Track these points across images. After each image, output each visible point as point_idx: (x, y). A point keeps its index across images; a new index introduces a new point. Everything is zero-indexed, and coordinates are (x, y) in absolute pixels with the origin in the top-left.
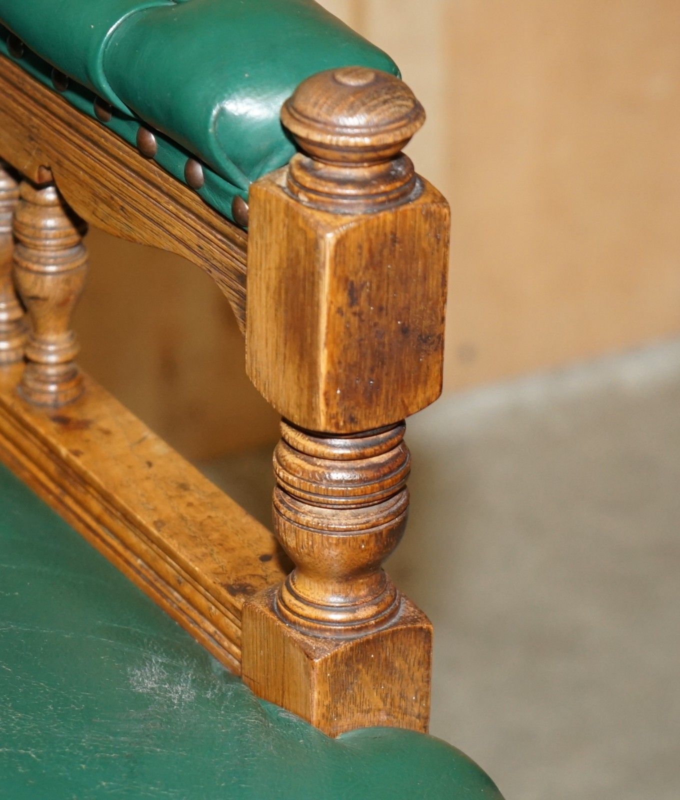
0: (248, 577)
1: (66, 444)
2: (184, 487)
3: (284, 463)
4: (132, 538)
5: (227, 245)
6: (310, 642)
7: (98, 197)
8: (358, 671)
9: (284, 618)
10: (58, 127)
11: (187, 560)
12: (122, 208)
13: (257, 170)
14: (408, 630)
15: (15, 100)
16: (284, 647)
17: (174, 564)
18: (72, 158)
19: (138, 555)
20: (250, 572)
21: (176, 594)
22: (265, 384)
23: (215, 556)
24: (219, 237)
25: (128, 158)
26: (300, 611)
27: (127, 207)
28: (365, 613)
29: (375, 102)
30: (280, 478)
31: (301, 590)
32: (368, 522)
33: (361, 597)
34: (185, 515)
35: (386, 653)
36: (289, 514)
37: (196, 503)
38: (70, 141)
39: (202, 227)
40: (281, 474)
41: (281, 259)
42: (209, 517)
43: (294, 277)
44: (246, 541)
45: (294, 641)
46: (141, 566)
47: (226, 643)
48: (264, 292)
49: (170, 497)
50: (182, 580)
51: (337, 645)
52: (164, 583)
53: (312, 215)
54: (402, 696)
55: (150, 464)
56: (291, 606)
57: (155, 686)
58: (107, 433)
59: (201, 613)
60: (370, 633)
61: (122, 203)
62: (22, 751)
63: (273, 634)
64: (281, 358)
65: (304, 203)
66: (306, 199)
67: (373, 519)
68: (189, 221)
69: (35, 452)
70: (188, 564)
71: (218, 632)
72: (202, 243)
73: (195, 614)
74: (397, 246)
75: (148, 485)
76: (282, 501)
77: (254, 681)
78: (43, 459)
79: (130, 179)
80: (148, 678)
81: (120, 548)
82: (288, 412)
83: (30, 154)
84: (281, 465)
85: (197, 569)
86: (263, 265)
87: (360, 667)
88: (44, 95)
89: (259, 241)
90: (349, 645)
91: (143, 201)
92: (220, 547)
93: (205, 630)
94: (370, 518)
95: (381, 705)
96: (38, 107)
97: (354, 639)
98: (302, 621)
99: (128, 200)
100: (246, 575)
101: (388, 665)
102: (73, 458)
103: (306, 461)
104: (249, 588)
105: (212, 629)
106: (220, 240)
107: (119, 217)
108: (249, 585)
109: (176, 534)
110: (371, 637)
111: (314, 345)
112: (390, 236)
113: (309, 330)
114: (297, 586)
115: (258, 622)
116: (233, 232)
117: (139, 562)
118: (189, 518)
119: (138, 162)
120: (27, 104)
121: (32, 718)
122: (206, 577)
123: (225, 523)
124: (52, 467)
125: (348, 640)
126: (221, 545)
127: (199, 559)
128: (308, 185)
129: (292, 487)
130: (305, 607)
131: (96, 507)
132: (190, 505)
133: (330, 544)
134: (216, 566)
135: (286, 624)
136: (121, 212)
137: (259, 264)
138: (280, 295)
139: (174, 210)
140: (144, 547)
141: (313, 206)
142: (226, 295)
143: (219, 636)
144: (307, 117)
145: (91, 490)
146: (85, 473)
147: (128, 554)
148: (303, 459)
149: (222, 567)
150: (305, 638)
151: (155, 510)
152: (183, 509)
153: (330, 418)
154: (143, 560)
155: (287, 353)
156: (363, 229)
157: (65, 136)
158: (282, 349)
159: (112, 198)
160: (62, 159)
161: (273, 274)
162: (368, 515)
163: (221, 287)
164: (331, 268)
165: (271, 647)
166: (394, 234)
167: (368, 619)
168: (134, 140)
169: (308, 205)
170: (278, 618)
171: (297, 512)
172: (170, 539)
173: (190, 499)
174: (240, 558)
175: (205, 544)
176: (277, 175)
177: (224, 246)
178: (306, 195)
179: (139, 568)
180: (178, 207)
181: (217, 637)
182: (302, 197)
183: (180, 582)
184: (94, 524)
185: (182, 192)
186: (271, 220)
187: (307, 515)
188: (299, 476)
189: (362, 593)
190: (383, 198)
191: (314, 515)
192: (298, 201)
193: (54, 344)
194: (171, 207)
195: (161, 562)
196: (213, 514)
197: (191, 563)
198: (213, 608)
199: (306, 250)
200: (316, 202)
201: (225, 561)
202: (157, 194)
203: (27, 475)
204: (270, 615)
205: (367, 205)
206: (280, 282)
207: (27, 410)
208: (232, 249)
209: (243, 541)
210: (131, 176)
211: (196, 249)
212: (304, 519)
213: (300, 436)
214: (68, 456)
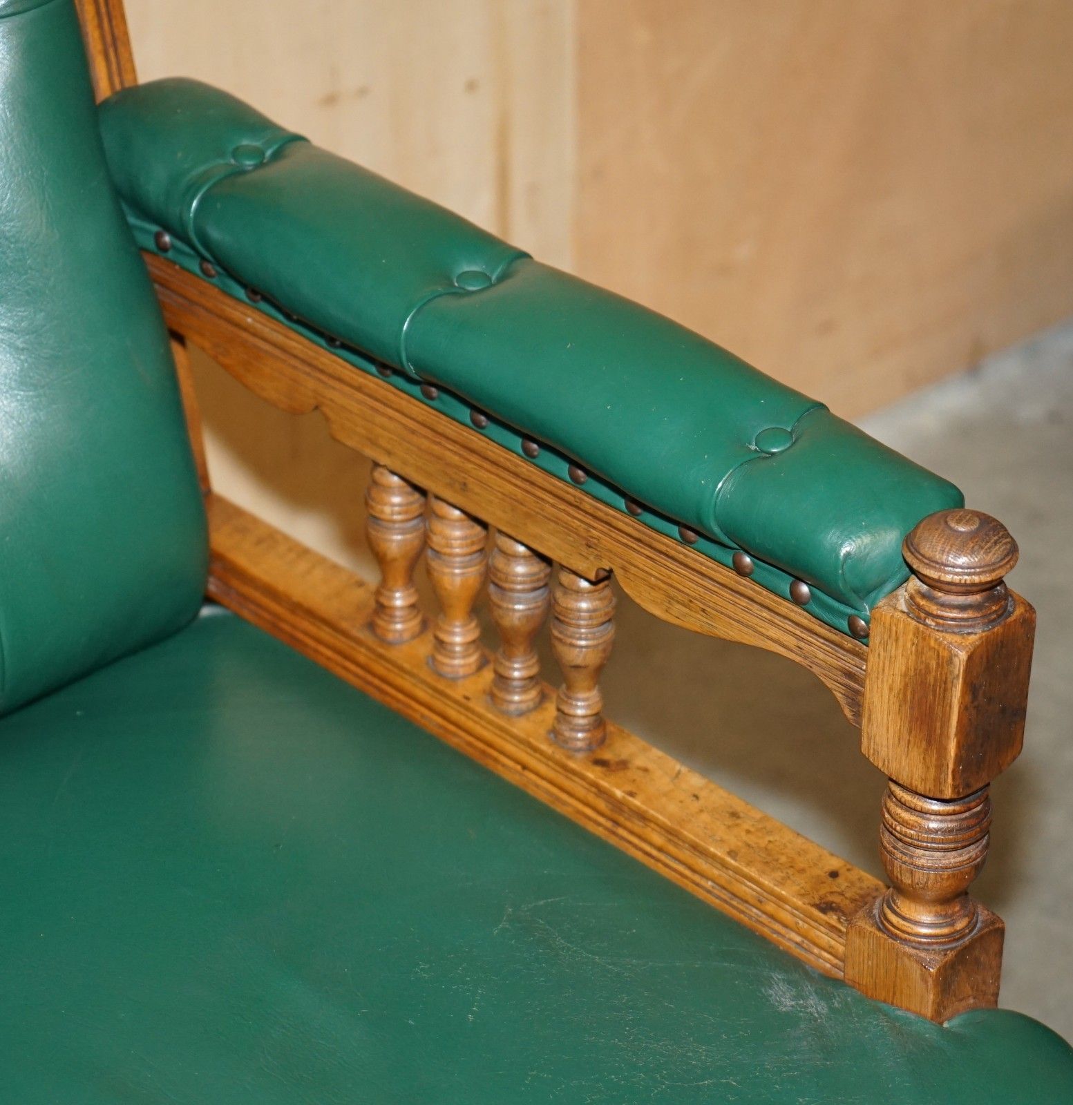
0: (828, 895)
1: (618, 787)
2: (734, 815)
3: (901, 820)
4: (702, 864)
5: (831, 648)
6: (923, 955)
7: (673, 599)
8: (959, 970)
9: (894, 937)
10: (624, 541)
11: (771, 885)
12: (703, 610)
13: (873, 595)
14: (990, 932)
15: (569, 514)
16: (897, 960)
17: (754, 887)
18: (641, 566)
19: (708, 878)
20: (828, 890)
21: (754, 910)
22: (884, 761)
23: (792, 877)
24: (822, 641)
25: (713, 573)
26: (909, 930)
27: (709, 609)
28: (961, 924)
29: (989, 545)
30: (897, 832)
31: (907, 913)
32: (970, 858)
33: (956, 913)
34: (750, 843)
35: (977, 952)
36: (906, 858)
37: (752, 829)
38: (638, 552)
39: (802, 632)
40: (898, 828)
41: (907, 668)
42: (770, 842)
43: (923, 683)
44: (810, 861)
45: (910, 956)
46: (713, 887)
47: (816, 950)
48: (886, 691)
49: (729, 827)
50: (764, 900)
51: (945, 955)
52: (739, 901)
53: (944, 638)
54: (984, 982)
55: (696, 797)
56: (900, 927)
57: (793, 1003)
58: (646, 770)
59: (785, 926)
60: (966, 939)
61: (702, 606)
62: (724, 1081)
63: (884, 949)
64: (904, 743)
65: (932, 627)
66: (933, 624)
67: (973, 854)
68: (787, 626)
69: (581, 791)
70: (773, 889)
71: (806, 941)
72: (802, 644)
73: (777, 927)
74: (1004, 650)
75: (705, 817)
76: (895, 848)
77: (859, 984)
78: (591, 798)
79: (715, 589)
80: (782, 996)
81: (687, 873)
82: (911, 784)
83: (588, 559)
84: (897, 821)
85: (783, 892)
86: (887, 671)
87: (960, 967)
88: (607, 514)
89: (882, 653)
90: (953, 953)
91: (730, 607)
92: (792, 869)
93: (790, 940)
94: (971, 854)
95: (970, 993)
96: (600, 523)
97: (956, 947)
98: (912, 938)
99: (711, 604)
100: (825, 894)
101: (977, 962)
102: (630, 799)
103: (921, 817)
104: (834, 905)
105: (798, 939)
106: (822, 643)
107: (699, 616)
108: (833, 902)
109: (751, 862)
110: (967, 943)
111: (944, 735)
112: (1000, 644)
113: (938, 724)
114: (902, 909)
115: (866, 940)
116: (840, 640)
117: (710, 883)
118: (753, 845)
119: (726, 577)
120: (585, 519)
121: (715, 1048)
122: (795, 900)
123: (785, 846)
124: (602, 805)
125: (952, 949)
126: (792, 867)
127: (781, 883)
128: (935, 613)
129: (911, 838)
130: (913, 926)
131: (658, 839)
132: (748, 832)
133: (942, 879)
134: (798, 888)
135: (897, 941)
136: (702, 613)
137: (881, 670)
138: (905, 695)
139: (768, 617)
140: (716, 872)
141: (941, 629)
142: (829, 686)
143: (807, 945)
144: (937, 563)
145: (652, 825)
146: (646, 812)
147: (697, 878)
148: (917, 816)
149: (802, 888)
150: (918, 951)
151: (722, 841)
152: (745, 837)
153: (955, 787)
154: (713, 881)
155: (912, 739)
156: (984, 644)
157: (634, 548)
158: (906, 736)
159: (691, 601)
160: (627, 565)
161: (898, 679)
162: (969, 852)
163: (823, 680)
164: (962, 678)
165: (882, 957)
166: (1002, 642)
167: (963, 929)
168: (730, 563)
169: (936, 628)
170: (888, 936)
171: (912, 857)
172: (748, 867)
173: (746, 826)
174: (813, 877)
175: (779, 868)
176: (894, 601)
177: (828, 649)
178: (933, 620)
179: (711, 889)
180: (772, 614)
181: (805, 945)
182: (929, 621)
183: (760, 902)
184: (654, 852)
185: (780, 604)
186: (897, 640)
187: (922, 858)
188: (916, 830)
189: (957, 909)
190: (994, 616)
191: (928, 858)
192: (926, 625)
193: (583, 700)
194: (764, 614)
195: (738, 885)
196: (771, 838)
197: (776, 888)
198: (800, 922)
199: (938, 664)
200: (943, 625)
201: (803, 881)
202: (746, 602)
203: (570, 809)
204: (879, 934)
205: (984, 624)
206: (906, 686)
207: (569, 757)
208: (836, 651)
209: (808, 860)
210: (715, 586)
211: (796, 649)
212: (919, 862)
213: (916, 799)
214: (624, 797)
